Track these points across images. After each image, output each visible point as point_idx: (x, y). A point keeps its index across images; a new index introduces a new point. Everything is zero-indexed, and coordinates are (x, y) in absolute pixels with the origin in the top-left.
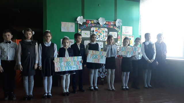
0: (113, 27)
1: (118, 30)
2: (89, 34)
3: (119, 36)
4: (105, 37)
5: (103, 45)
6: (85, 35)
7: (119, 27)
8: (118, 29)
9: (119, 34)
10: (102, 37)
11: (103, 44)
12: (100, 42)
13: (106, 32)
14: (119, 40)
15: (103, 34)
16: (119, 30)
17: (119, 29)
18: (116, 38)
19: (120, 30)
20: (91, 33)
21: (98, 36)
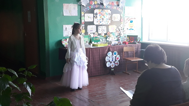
0: (116, 8)
4: (108, 20)
5: (106, 30)
7: (122, 8)
8: (121, 11)
9: (122, 16)
10: (105, 20)
14: (122, 23)
18: (119, 21)
19: (123, 12)
20: (94, 17)
21: (101, 19)
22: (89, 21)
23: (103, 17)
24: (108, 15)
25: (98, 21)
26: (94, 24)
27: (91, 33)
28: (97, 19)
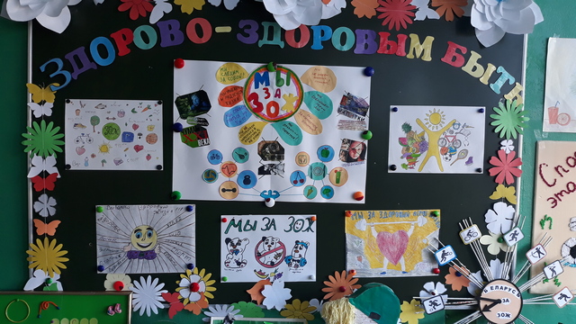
0: (438, 50)
1: (497, 87)
2: (151, 139)
3: (507, 146)
4: (336, 163)
5: (311, 255)
6: (104, 149)
7: (507, 51)
8: (495, 77)
9: (505, 122)
10: (300, 159)
11: (311, 238)
12: (282, 221)
13: (349, 105)
14: (501, 191)
15: (317, 130)
16: (507, 88)
17: (506, 76)
18: (470, 170)
19: (521, 87)
20: (170, 128)
21: (253, 149)
22: (110, 166)
23: (269, 133)
24: (336, 117)
25: (217, 168)
26: (172, 198)
27: (135, 277)
28: (206, 150)
